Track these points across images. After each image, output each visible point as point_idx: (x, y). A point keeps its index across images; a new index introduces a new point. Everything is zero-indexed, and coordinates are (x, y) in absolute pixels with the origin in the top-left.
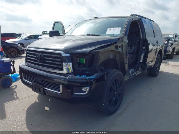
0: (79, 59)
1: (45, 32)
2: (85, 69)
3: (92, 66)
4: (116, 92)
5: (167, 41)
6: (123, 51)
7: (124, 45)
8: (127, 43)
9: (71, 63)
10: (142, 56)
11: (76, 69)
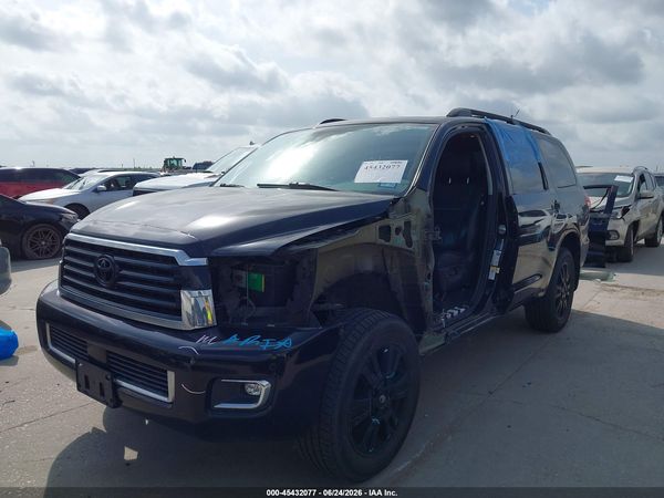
0: (243, 274)
1: (175, 162)
2: (261, 311)
3: (289, 300)
4: (383, 397)
5: (606, 199)
6: (409, 243)
7: (413, 223)
8: (429, 216)
9: (209, 293)
10: (496, 258)
11: (229, 311)
